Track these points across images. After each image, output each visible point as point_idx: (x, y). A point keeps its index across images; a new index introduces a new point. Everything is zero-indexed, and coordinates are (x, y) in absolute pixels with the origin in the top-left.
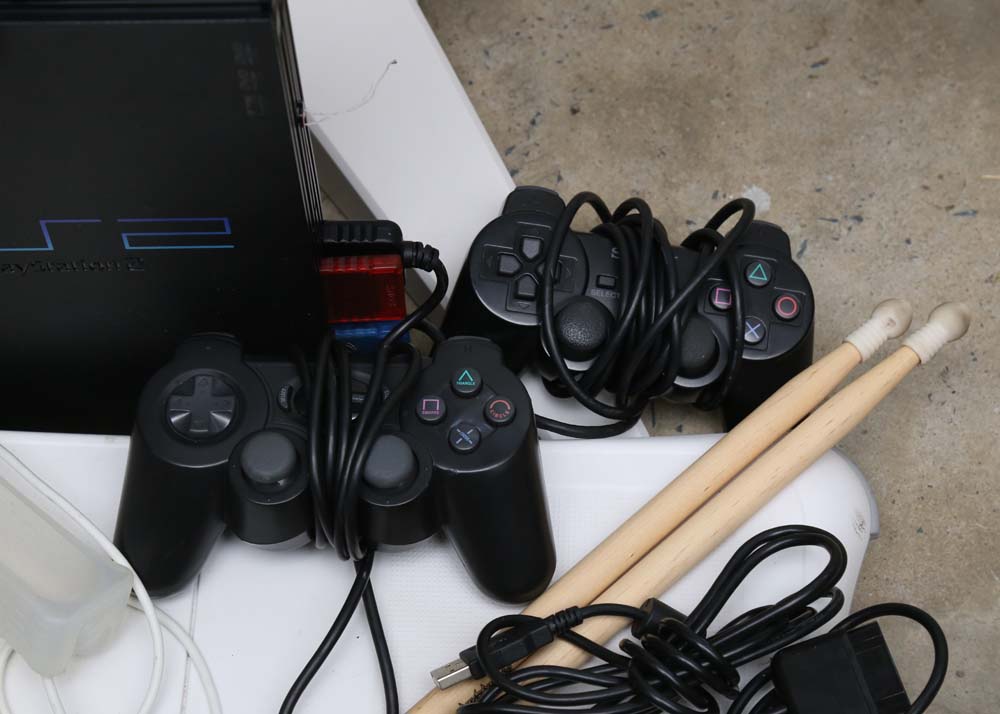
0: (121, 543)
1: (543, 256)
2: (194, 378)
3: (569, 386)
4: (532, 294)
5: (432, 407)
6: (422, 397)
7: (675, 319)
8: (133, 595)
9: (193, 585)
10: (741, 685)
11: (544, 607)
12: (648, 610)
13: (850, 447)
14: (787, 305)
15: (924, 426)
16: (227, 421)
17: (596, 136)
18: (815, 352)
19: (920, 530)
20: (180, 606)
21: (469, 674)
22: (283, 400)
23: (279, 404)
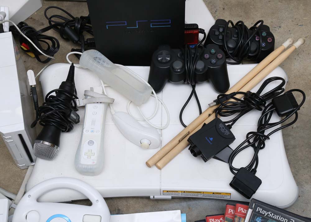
0: (149, 82)
1: (223, 31)
2: (162, 52)
3: (229, 56)
4: (221, 38)
5: (207, 56)
6: (204, 55)
7: (249, 42)
8: (152, 93)
9: (162, 92)
10: (266, 105)
11: (228, 93)
12: (248, 93)
13: (282, 65)
14: (270, 40)
15: (295, 64)
16: (169, 59)
17: (228, 13)
18: (275, 48)
19: (295, 83)
20: (160, 95)
21: (216, 104)
22: (179, 55)
23: (178, 56)
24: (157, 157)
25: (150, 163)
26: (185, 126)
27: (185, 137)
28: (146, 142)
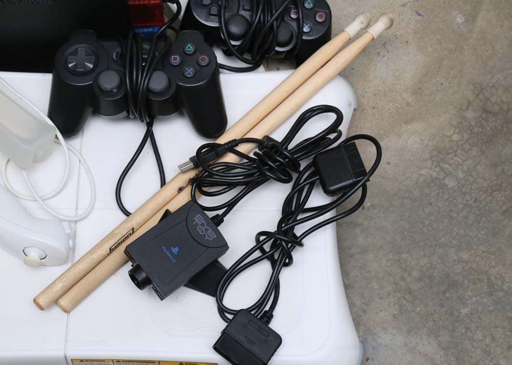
0: (51, 116)
2: (77, 49)
3: (232, 51)
4: (216, 13)
5: (175, 60)
6: (170, 56)
7: (275, 22)
8: (57, 137)
10: (302, 168)
11: (223, 140)
12: (264, 140)
13: (346, 73)
14: (321, 16)
15: (376, 65)
16: (91, 66)
18: (332, 35)
19: (374, 108)
21: (193, 166)
22: (114, 57)
23: (113, 59)
24: (59, 287)
25: (41, 301)
26: (127, 214)
27: (123, 240)
28: (34, 254)
